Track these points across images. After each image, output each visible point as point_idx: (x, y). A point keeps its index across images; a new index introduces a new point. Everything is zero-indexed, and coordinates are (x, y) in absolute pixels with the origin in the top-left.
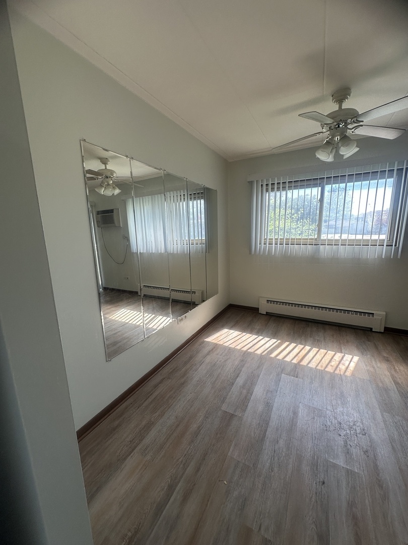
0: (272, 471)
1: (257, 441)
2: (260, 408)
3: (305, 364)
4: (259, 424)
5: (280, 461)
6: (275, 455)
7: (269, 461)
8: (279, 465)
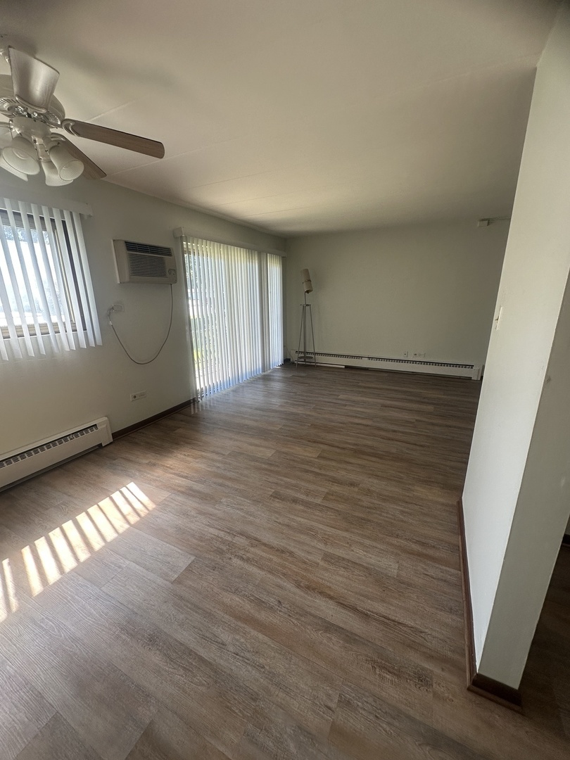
0: (263, 667)
1: (216, 682)
2: (156, 658)
3: (103, 544)
4: (185, 669)
5: (252, 650)
6: (242, 654)
7: (250, 668)
8: (257, 652)
